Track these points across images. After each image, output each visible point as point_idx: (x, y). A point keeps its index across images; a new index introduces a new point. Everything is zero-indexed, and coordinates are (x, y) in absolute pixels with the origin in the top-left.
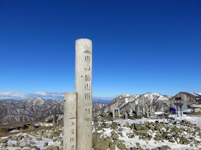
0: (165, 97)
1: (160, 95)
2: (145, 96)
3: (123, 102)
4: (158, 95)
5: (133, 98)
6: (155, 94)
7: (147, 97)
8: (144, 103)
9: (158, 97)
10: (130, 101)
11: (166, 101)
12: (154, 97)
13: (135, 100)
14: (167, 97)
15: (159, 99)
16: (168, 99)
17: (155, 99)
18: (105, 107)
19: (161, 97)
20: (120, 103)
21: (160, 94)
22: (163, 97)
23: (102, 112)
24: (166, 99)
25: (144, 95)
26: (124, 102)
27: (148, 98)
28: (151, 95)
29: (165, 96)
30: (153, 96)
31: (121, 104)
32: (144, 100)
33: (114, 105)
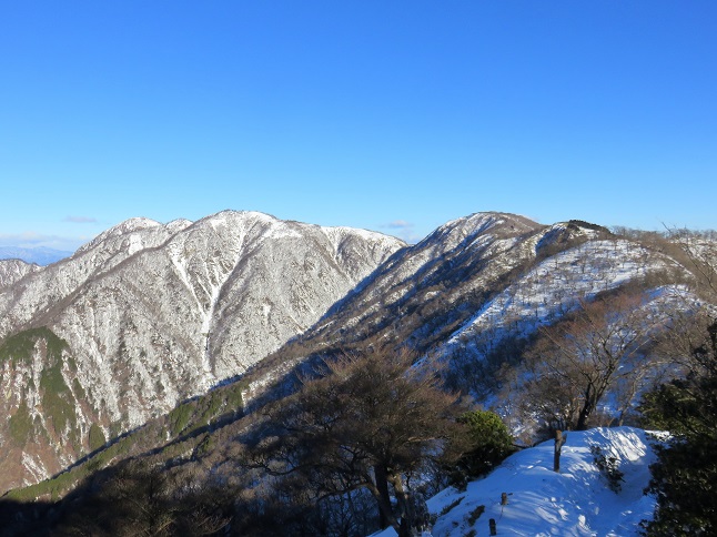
0: (290, 227)
1: (273, 221)
2: (214, 223)
3: (117, 252)
4: (265, 219)
5: (166, 233)
6: (254, 214)
7: (221, 227)
8: (205, 254)
9: (265, 228)
10: (147, 246)
11: (294, 241)
12: (251, 226)
13: (170, 240)
14: (299, 229)
15: (267, 234)
16: (300, 236)
17: (252, 236)
18: (30, 277)
19: (276, 225)
20: (107, 256)
21: (274, 217)
22: (283, 226)
23: (12, 297)
24: (294, 233)
25: (208, 218)
26: (124, 247)
27: (225, 233)
28: (240, 220)
29: (291, 223)
30: (247, 223)
31: (108, 260)
32: (206, 241)
33: (73, 264)
